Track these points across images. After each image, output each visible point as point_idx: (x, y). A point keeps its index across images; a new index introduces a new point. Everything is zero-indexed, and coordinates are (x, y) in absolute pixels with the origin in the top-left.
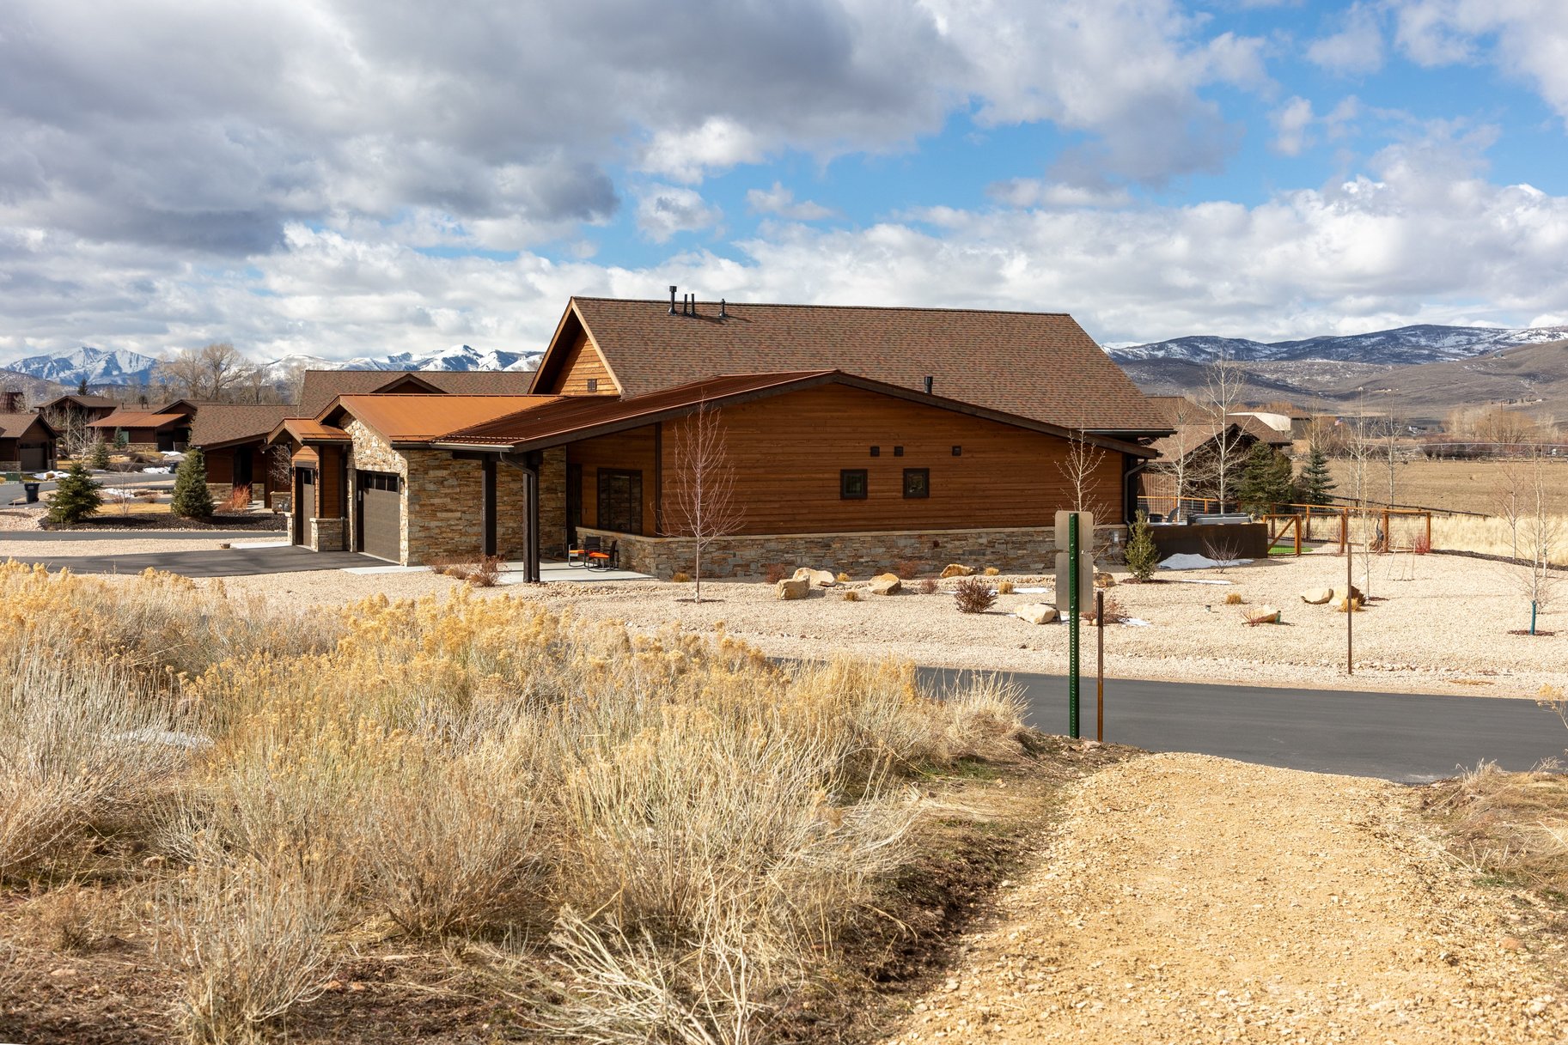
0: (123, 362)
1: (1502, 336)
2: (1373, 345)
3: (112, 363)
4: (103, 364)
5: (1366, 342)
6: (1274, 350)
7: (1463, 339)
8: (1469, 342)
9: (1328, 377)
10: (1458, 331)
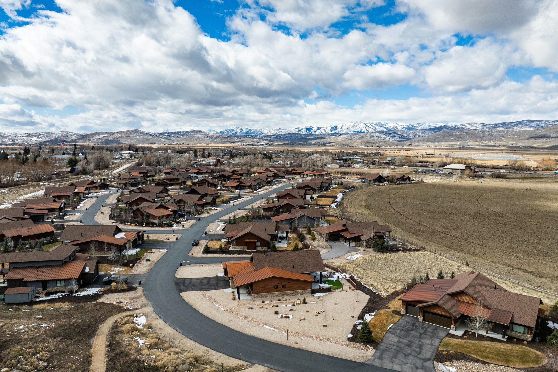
0: (244, 130)
1: (548, 122)
2: (515, 125)
3: (242, 130)
4: (240, 130)
5: (513, 124)
6: (491, 126)
7: (538, 123)
8: (539, 124)
9: (502, 133)
10: (537, 121)
